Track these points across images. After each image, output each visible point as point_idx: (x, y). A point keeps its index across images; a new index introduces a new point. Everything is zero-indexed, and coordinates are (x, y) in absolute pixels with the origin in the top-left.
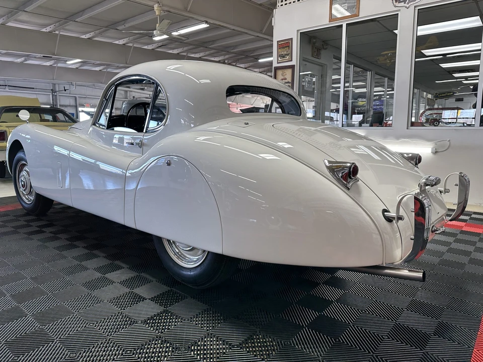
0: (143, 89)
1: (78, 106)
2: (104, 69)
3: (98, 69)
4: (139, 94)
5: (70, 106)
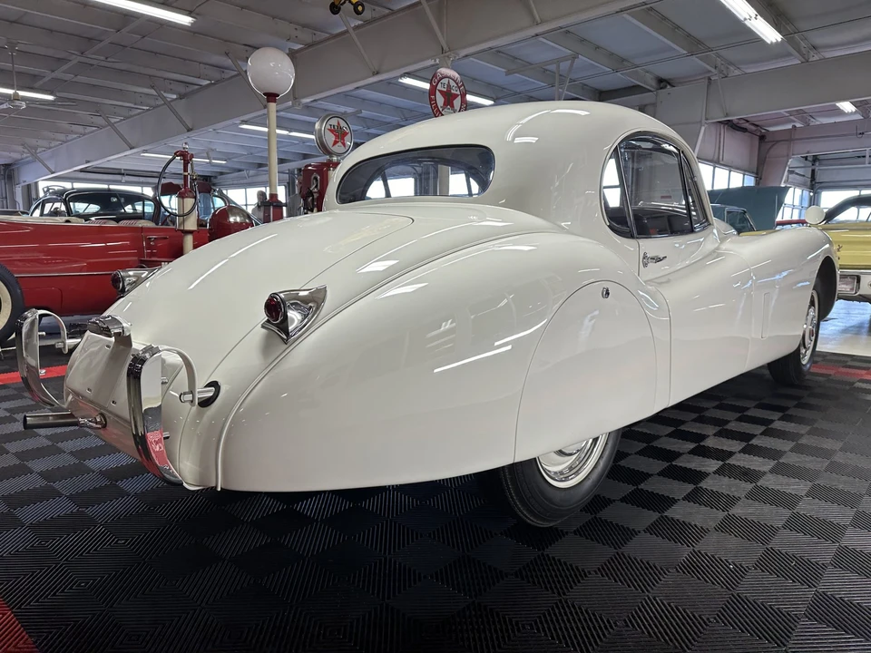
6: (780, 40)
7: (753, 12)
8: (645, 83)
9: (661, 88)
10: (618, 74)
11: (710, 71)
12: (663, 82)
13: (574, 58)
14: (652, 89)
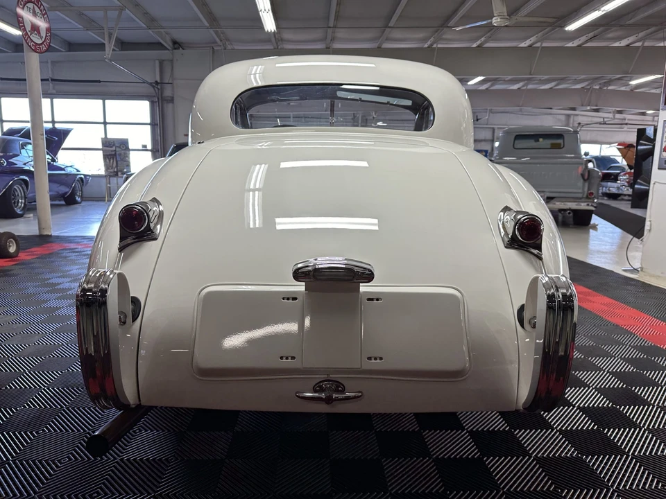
0: (597, 111)
1: (495, 140)
2: (523, 86)
3: (515, 87)
4: (590, 119)
5: (485, 140)
6: (273, 31)
7: (268, 6)
8: (166, 42)
9: (175, 49)
10: (150, 31)
11: (216, 42)
12: (177, 44)
13: (121, 9)
14: (170, 48)
